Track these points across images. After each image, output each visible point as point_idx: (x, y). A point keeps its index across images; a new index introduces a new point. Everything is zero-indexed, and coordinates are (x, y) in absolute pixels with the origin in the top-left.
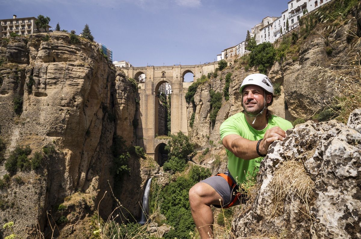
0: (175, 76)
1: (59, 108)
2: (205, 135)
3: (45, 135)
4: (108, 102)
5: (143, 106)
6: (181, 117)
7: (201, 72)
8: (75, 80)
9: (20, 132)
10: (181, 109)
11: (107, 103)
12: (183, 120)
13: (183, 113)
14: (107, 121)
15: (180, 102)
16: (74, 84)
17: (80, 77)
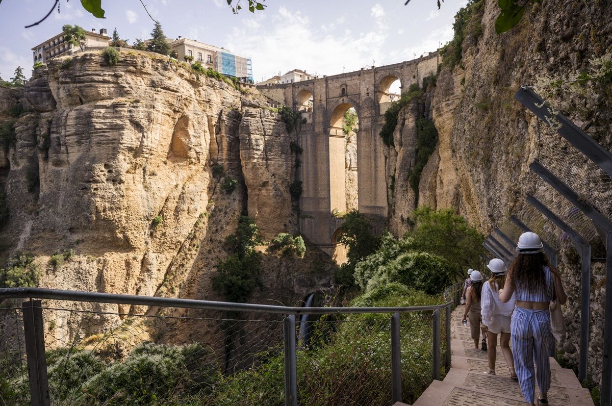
0: (363, 91)
1: (81, 185)
2: (405, 217)
3: (66, 231)
4: (225, 157)
5: (310, 157)
6: (376, 177)
7: (414, 77)
8: (106, 134)
9: (32, 226)
10: (375, 160)
11: (222, 160)
12: (378, 183)
13: (379, 169)
14: (222, 193)
15: (372, 146)
16: (105, 142)
17: (117, 127)
